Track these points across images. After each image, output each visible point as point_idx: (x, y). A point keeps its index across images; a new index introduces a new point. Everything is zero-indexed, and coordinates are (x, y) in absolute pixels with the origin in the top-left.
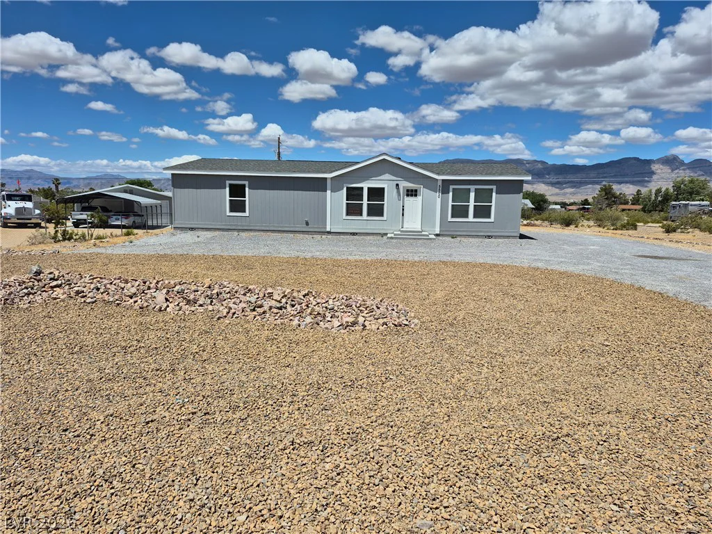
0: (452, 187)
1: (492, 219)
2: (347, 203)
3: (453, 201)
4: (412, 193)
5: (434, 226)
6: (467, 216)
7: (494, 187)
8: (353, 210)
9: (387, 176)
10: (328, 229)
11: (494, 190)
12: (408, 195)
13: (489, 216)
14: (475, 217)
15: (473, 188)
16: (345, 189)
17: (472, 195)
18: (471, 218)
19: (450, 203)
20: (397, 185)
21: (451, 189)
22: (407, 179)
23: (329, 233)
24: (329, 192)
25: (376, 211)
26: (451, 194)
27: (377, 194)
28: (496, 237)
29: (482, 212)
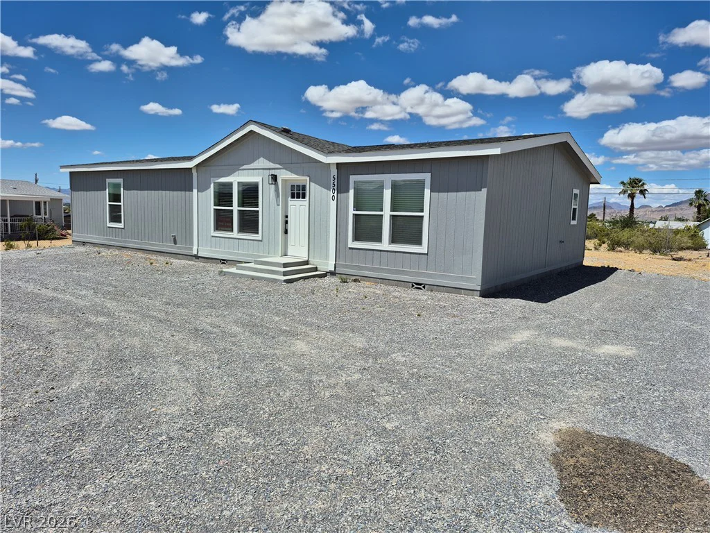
0: (353, 178)
1: (423, 249)
2: (216, 210)
3: (356, 207)
4: (299, 192)
5: (327, 257)
6: (378, 239)
7: (427, 177)
8: (223, 221)
9: (262, 162)
10: (195, 252)
11: (428, 183)
12: (293, 197)
13: (419, 242)
14: (393, 240)
15: (388, 179)
16: (212, 185)
17: (387, 194)
18: (385, 244)
19: (351, 212)
20: (275, 178)
21: (352, 185)
22: (287, 166)
23: (197, 257)
24: (195, 191)
25: (250, 223)
26: (352, 192)
27: (250, 194)
28: (433, 287)
29: (407, 231)
